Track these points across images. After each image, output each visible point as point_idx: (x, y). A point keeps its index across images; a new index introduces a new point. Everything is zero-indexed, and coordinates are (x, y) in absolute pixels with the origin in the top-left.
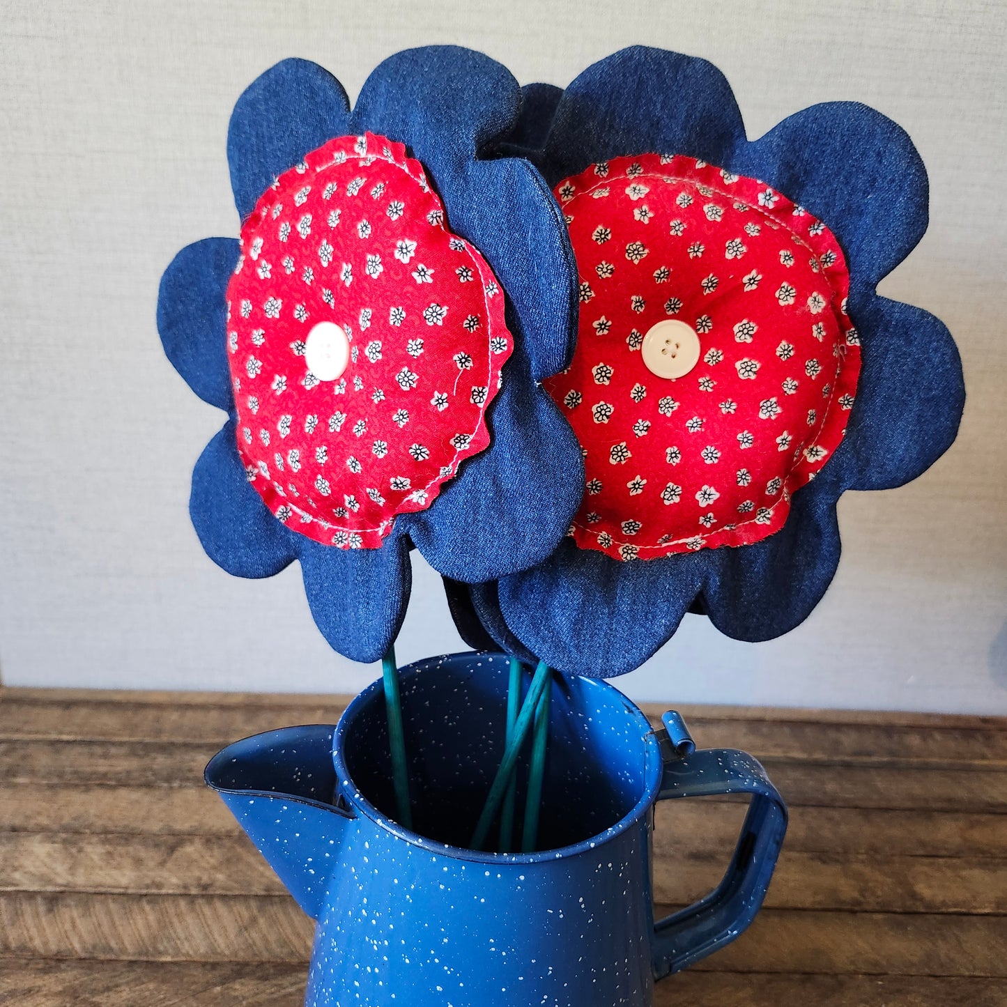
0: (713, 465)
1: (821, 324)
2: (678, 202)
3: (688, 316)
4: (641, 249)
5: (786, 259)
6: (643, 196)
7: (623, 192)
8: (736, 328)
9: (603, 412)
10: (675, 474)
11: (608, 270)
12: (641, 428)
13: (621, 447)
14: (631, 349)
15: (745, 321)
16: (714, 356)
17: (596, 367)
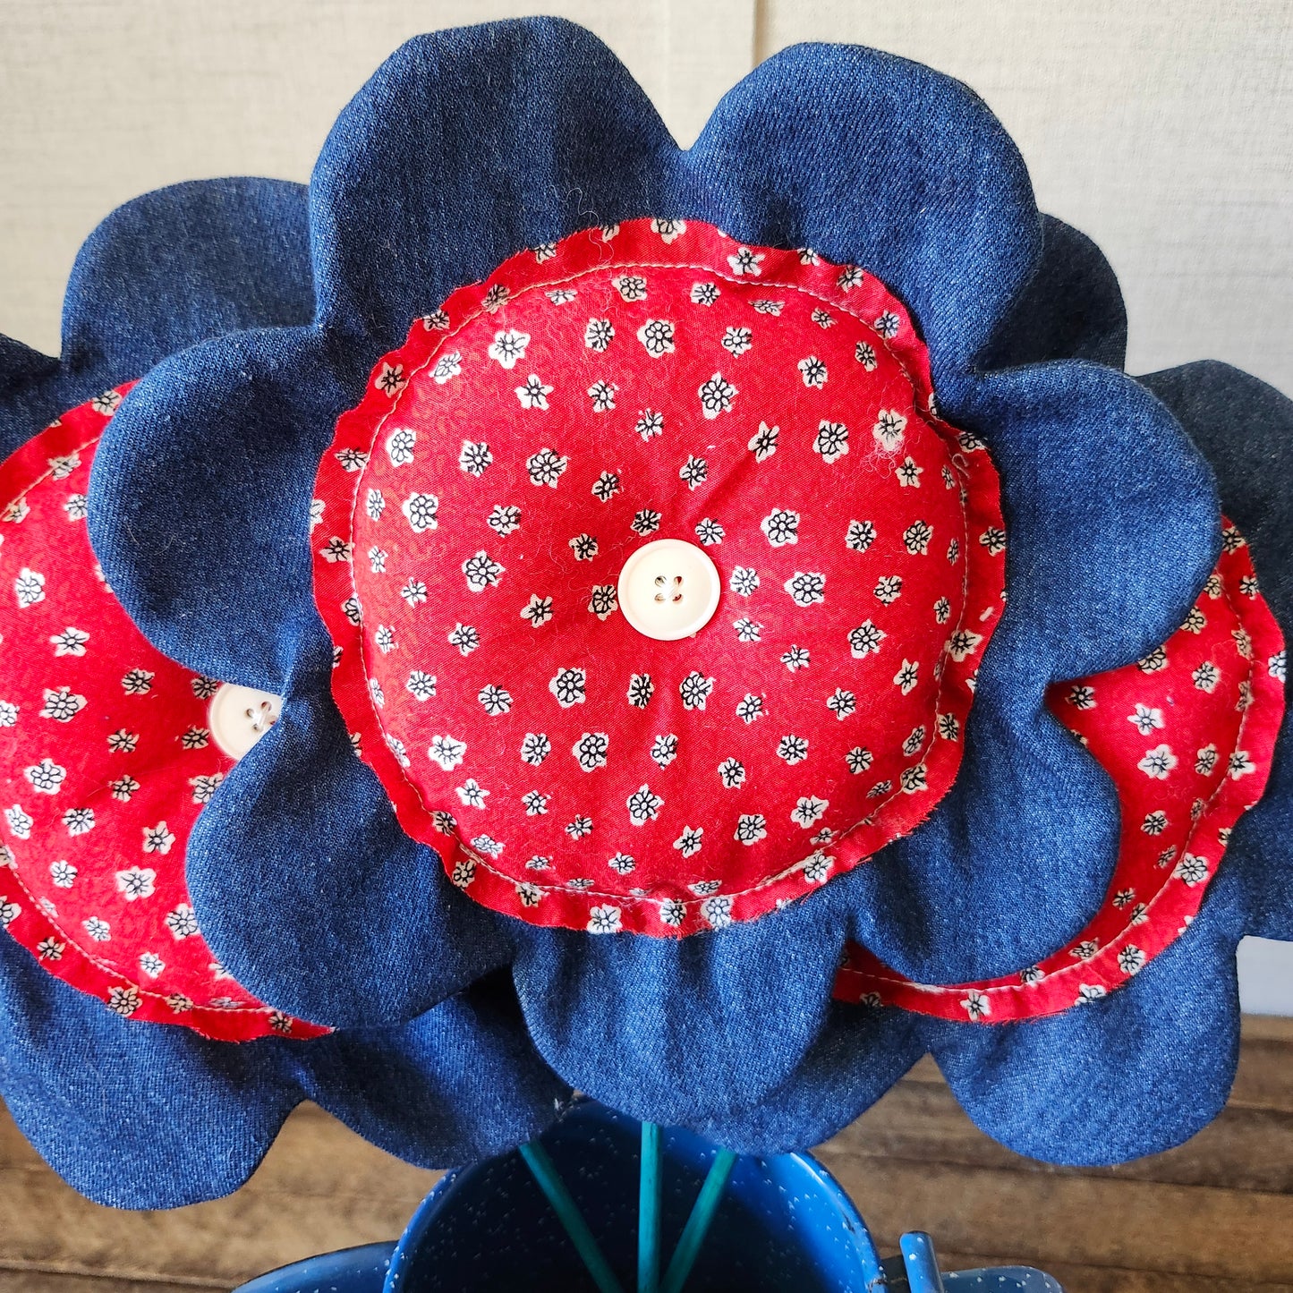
0: (802, 764)
1: (908, 461)
2: (589, 344)
3: (677, 529)
4: (553, 459)
5: (811, 374)
6: (522, 355)
7: (484, 356)
8: (765, 526)
9: (593, 750)
10: (745, 801)
11: (509, 517)
12: (662, 750)
13: (642, 794)
14: (602, 617)
15: (776, 511)
16: (744, 580)
17: (554, 680)
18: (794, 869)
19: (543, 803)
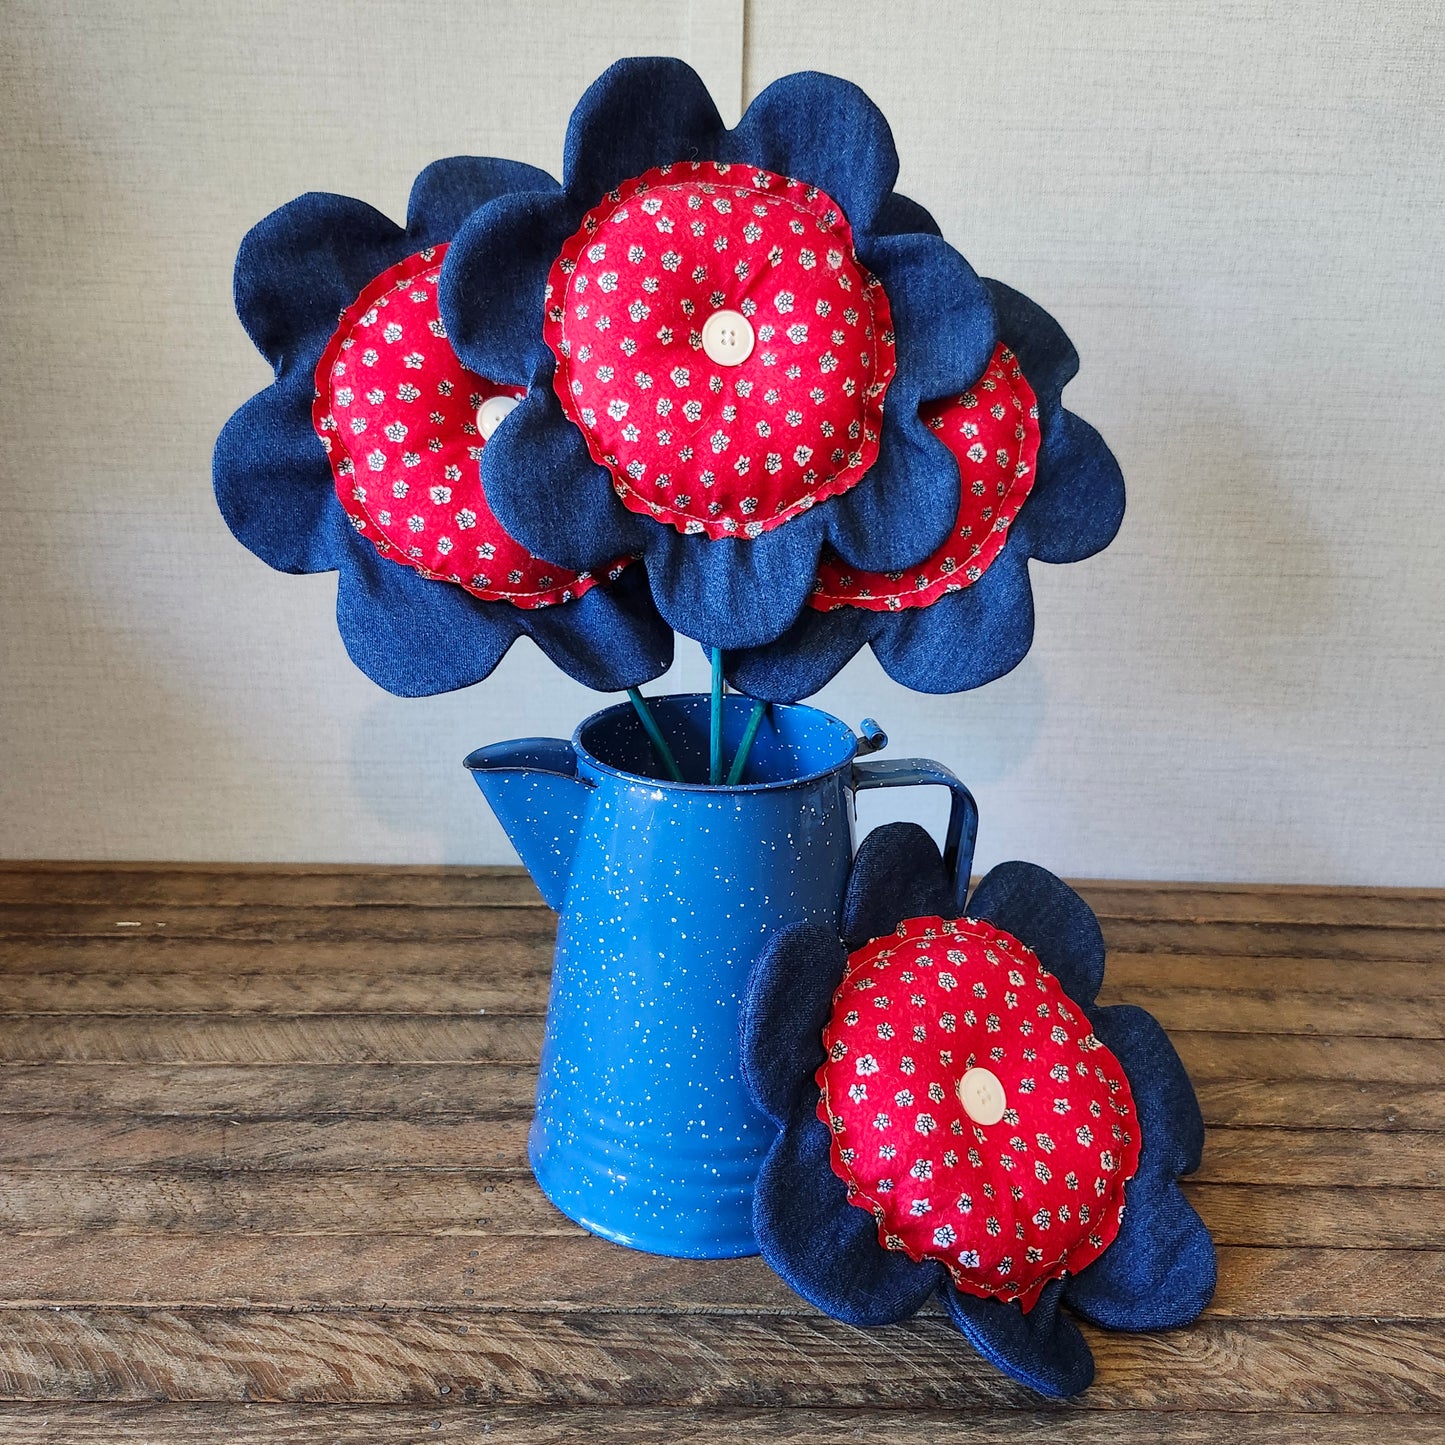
0: (799, 426)
1: (844, 276)
2: (691, 206)
3: (733, 305)
4: (675, 257)
5: (796, 228)
6: (659, 209)
7: (641, 210)
8: (776, 302)
10: (770, 445)
11: (653, 284)
12: (728, 413)
13: (719, 436)
14: (695, 348)
15: (782, 293)
16: (767, 332)
17: (673, 373)
18: (794, 505)
19: (668, 437)
